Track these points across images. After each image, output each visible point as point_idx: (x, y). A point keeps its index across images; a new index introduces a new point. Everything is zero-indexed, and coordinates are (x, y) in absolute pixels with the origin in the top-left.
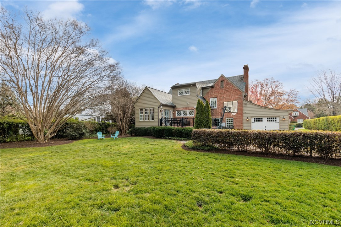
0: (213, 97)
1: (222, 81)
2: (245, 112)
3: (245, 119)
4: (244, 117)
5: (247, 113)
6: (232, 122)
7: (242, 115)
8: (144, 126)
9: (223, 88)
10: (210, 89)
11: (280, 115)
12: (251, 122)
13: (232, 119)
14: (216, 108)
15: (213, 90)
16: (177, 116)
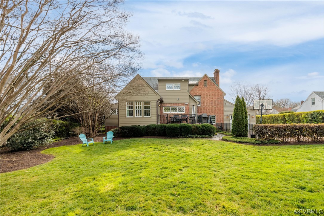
0: (197, 94)
1: (205, 81)
2: (225, 110)
3: (225, 117)
4: (224, 115)
5: (226, 111)
6: (214, 119)
7: (223, 113)
8: (137, 125)
9: (206, 87)
10: (194, 86)
11: (251, 113)
12: (230, 119)
13: (214, 117)
14: (200, 105)
15: (197, 88)
16: (164, 113)
